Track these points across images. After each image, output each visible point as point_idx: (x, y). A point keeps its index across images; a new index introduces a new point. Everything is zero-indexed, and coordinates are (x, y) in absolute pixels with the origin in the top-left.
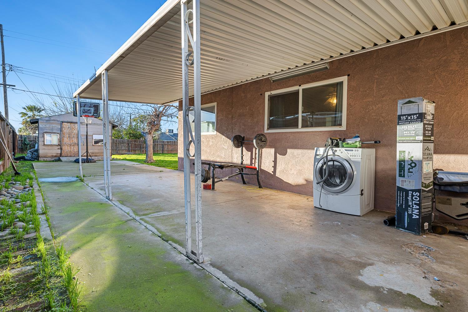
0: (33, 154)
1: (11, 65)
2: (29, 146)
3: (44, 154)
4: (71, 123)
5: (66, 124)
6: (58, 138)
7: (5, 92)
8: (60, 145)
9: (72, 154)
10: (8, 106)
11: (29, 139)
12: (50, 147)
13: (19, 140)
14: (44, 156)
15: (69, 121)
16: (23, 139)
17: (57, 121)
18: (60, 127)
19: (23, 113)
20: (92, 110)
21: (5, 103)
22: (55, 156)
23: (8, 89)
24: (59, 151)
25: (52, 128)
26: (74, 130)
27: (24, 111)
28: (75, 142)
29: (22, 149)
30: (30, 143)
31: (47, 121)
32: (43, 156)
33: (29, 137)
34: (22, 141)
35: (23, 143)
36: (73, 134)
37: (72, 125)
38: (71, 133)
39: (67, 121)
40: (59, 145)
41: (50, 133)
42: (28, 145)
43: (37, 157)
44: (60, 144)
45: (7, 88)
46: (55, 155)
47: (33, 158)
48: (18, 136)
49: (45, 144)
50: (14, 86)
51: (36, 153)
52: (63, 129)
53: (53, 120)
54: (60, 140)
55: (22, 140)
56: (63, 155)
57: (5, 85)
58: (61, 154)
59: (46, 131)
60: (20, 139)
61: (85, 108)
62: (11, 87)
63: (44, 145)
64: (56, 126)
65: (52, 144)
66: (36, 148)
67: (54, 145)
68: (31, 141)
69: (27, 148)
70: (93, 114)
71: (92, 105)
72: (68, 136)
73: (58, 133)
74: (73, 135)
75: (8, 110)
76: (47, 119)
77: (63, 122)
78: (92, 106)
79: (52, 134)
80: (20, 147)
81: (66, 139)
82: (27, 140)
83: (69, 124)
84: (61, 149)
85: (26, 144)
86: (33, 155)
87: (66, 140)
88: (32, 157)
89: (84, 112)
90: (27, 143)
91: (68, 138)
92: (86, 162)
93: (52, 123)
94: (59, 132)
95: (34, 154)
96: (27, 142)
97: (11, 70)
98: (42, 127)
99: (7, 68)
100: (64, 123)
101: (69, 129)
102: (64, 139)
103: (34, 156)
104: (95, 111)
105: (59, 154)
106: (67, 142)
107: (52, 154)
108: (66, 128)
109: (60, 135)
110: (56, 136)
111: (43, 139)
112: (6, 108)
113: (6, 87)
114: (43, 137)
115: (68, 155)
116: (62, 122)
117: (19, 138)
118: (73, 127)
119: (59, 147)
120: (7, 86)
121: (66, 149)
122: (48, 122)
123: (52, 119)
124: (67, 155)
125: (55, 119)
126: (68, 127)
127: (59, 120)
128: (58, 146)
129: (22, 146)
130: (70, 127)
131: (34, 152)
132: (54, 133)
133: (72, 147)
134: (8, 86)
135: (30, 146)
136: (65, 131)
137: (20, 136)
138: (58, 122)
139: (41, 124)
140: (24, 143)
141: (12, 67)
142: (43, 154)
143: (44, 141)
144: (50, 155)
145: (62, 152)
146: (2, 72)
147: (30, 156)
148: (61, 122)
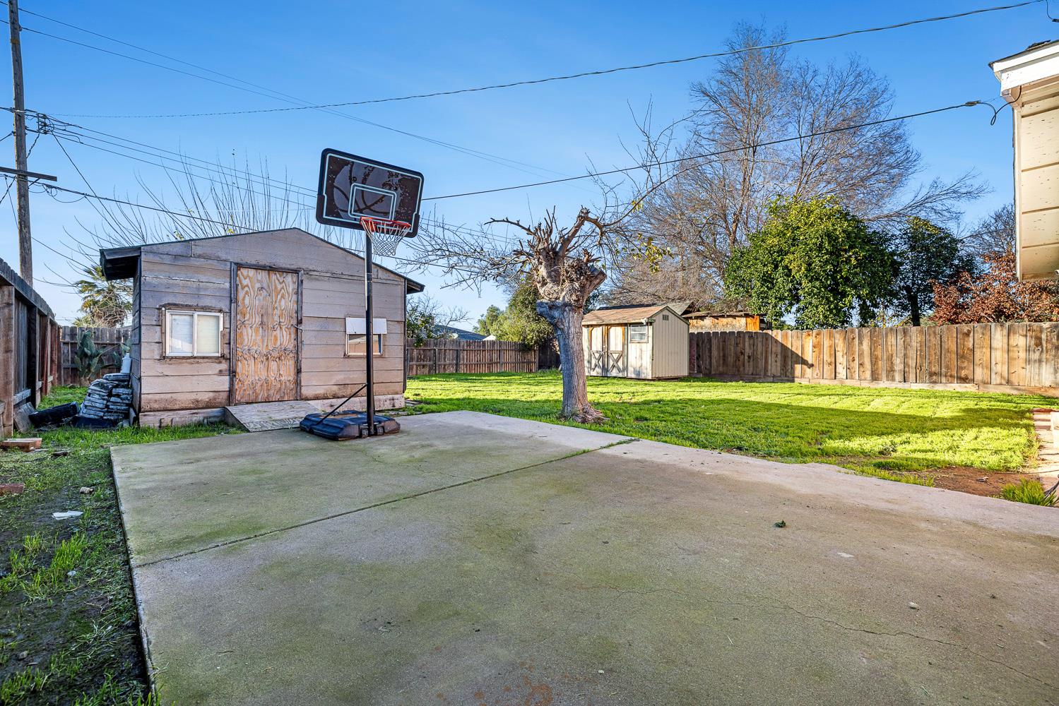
0: (110, 395)
1: (45, 117)
2: (96, 360)
3: (162, 396)
4: (271, 269)
5: (251, 272)
6: (221, 329)
7: (23, 196)
8: (229, 359)
9: (271, 392)
10: (30, 238)
11: (97, 338)
12: (186, 368)
13: (64, 343)
14: (162, 406)
15: (262, 263)
16: (78, 340)
17: (219, 259)
18: (227, 285)
19: (86, 282)
20: (394, 197)
21: (21, 231)
22: (208, 405)
23: (32, 188)
24: (223, 383)
25: (198, 289)
26: (283, 297)
27: (89, 279)
28: (285, 343)
29: (74, 370)
30: (102, 352)
31: (176, 257)
32: (156, 406)
33: (97, 334)
34: (73, 345)
35: (76, 353)
36: (277, 312)
37: (274, 277)
38: (270, 311)
39: (254, 262)
40: (223, 356)
41: (188, 307)
42: (92, 357)
43: (127, 405)
44: (226, 351)
45: (29, 183)
46: (205, 397)
47: (109, 411)
48: (61, 330)
49: (168, 354)
50: (54, 179)
51: (126, 391)
52: (241, 294)
53: (199, 256)
54: (230, 339)
55: (76, 343)
56: (238, 397)
57: (22, 176)
58: (231, 392)
59: (170, 300)
60: (67, 339)
61: (369, 188)
62: (41, 181)
63: (163, 358)
64: (214, 280)
65: (195, 355)
66: (125, 369)
67: (204, 358)
68: (104, 346)
69: (89, 365)
70: (396, 219)
71: (397, 175)
72: (258, 320)
73: (220, 311)
74: (276, 318)
75: (30, 249)
76: (178, 249)
77: (239, 266)
78: (396, 180)
79: (196, 314)
80: (69, 364)
81: (250, 331)
82: (92, 342)
83: (262, 275)
84: (232, 373)
85: (86, 355)
86: (113, 399)
87: (250, 338)
88: (107, 406)
89: (362, 206)
90: (89, 353)
91: (257, 331)
92: (365, 432)
93: (198, 269)
94: (224, 305)
95: (118, 396)
96: (92, 347)
97: (44, 128)
98: (155, 281)
99: (31, 123)
100: (244, 271)
101: (264, 293)
102: (245, 333)
103: (114, 403)
104: (402, 204)
105: (225, 395)
106: (255, 344)
107: (193, 396)
108: (253, 287)
109: (227, 318)
110: (212, 322)
111: (159, 334)
112: (26, 245)
113: (26, 181)
114: (160, 324)
115: (257, 397)
116: (236, 264)
117: (64, 337)
118: (279, 287)
119: (224, 366)
120: (29, 178)
121: (250, 372)
122: (179, 263)
123: (198, 251)
124: (252, 398)
125: (208, 251)
126: (258, 285)
127: (224, 256)
128: (220, 362)
129: (73, 362)
130: (265, 286)
131: (117, 386)
132: (205, 309)
133: (273, 365)
134: (34, 179)
135: (101, 361)
136: (247, 301)
137: (68, 331)
138: (221, 266)
139: (151, 271)
140: (79, 353)
141: (47, 121)
142: (157, 397)
143: (161, 343)
144: (185, 399)
145: (236, 387)
146: (14, 133)
147: (100, 404)
148: (234, 267)
